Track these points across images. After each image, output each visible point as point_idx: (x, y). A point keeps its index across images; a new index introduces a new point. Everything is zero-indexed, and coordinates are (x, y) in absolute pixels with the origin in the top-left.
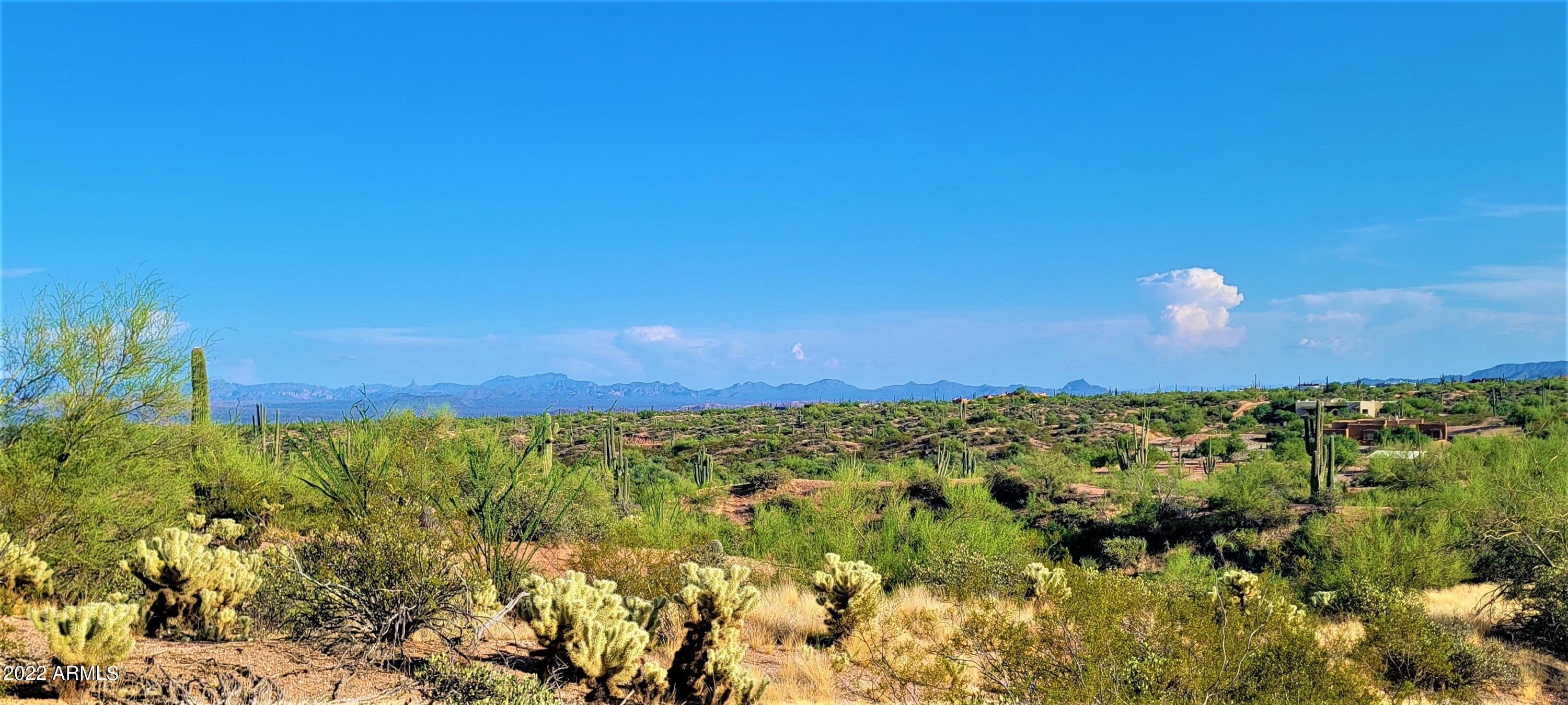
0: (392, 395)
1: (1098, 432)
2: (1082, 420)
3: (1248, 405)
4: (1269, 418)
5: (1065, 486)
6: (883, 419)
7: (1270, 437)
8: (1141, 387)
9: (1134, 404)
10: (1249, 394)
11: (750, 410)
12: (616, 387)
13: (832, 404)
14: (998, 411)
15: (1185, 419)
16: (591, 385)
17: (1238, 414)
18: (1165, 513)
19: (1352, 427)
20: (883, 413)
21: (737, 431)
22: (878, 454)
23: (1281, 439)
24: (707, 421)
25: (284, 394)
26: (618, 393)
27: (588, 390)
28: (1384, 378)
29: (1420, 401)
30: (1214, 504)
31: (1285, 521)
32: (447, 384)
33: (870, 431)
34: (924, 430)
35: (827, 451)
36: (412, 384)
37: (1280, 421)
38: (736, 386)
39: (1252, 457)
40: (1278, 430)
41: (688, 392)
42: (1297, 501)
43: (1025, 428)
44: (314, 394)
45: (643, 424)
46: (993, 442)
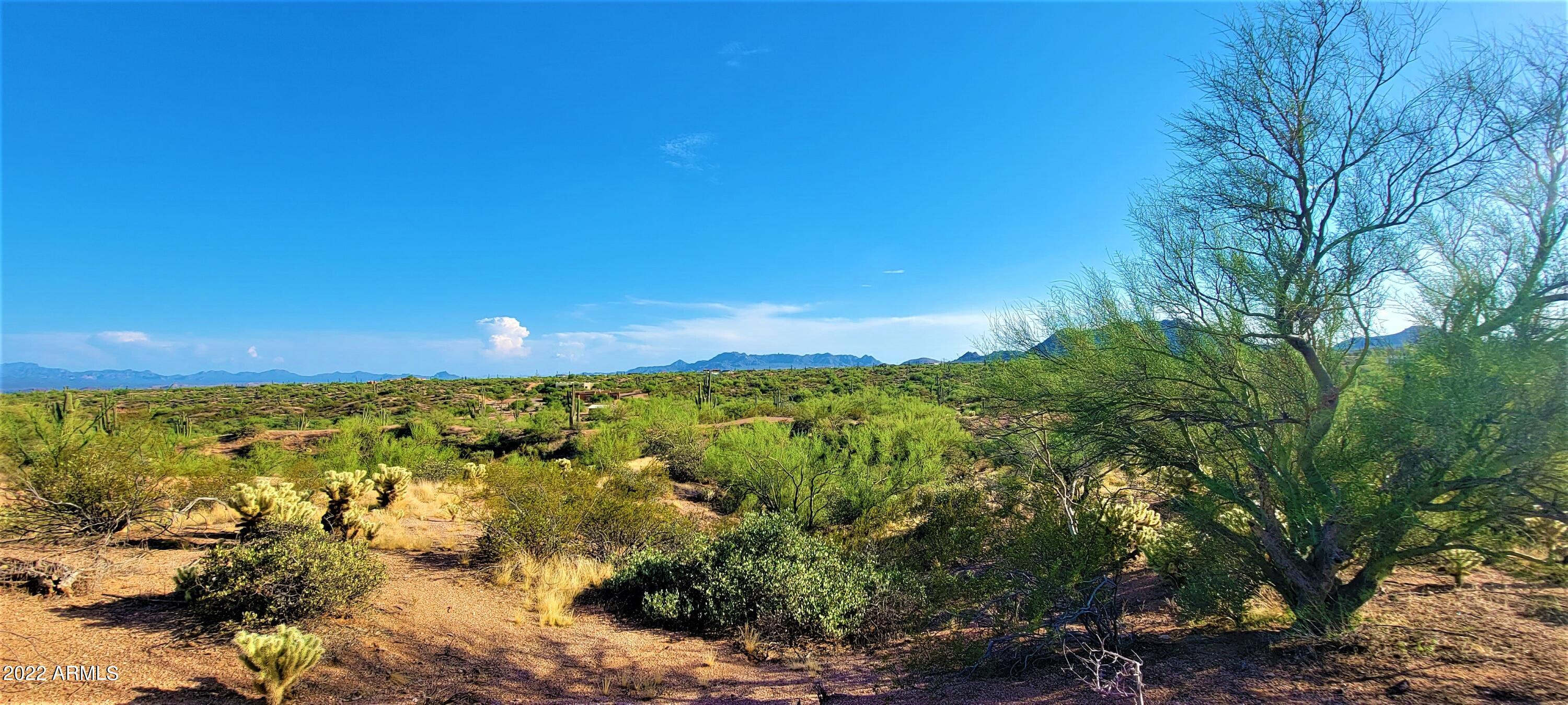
1: (457, 399)
2: (448, 393)
3: (534, 385)
4: (543, 391)
5: (448, 427)
6: (320, 393)
7: (544, 400)
8: (479, 376)
9: (476, 384)
10: (534, 380)
11: (216, 388)
12: (90, 373)
13: (281, 385)
14: (397, 388)
15: (503, 392)
16: (63, 371)
17: (529, 389)
18: (503, 438)
19: (581, 395)
20: (320, 390)
21: (204, 402)
22: (318, 413)
23: (550, 400)
24: (179, 396)
26: (91, 377)
27: (61, 375)
28: (593, 372)
29: (609, 383)
30: (526, 432)
31: (559, 438)
33: (311, 400)
34: (349, 399)
35: (280, 413)
37: (549, 392)
38: (201, 373)
39: (537, 409)
40: (548, 397)
41: (159, 377)
42: (564, 429)
43: (414, 397)
45: (119, 399)
46: (395, 405)
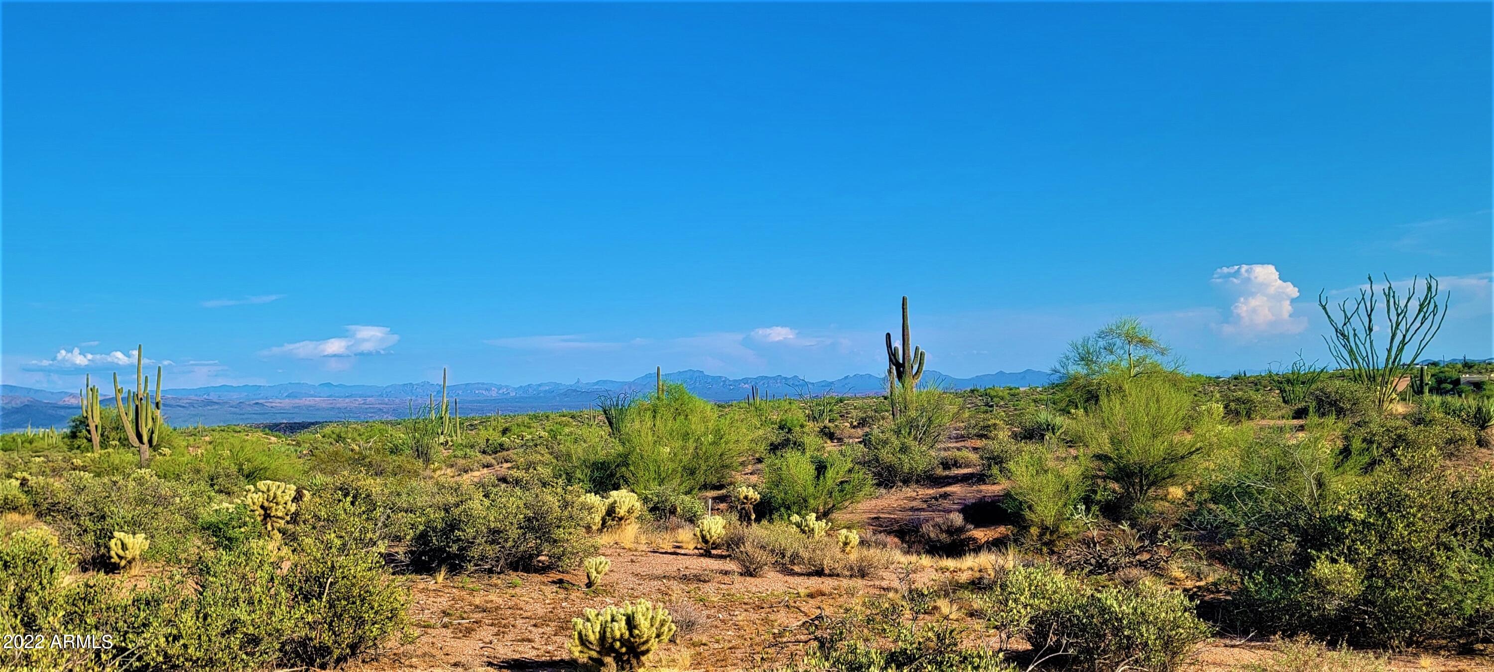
0: (563, 391)
3: (1397, 381)
12: (745, 381)
16: (723, 379)
25: (477, 392)
26: (746, 386)
27: (722, 384)
32: (606, 381)
36: (578, 382)
38: (846, 377)
41: (806, 384)
44: (501, 392)
